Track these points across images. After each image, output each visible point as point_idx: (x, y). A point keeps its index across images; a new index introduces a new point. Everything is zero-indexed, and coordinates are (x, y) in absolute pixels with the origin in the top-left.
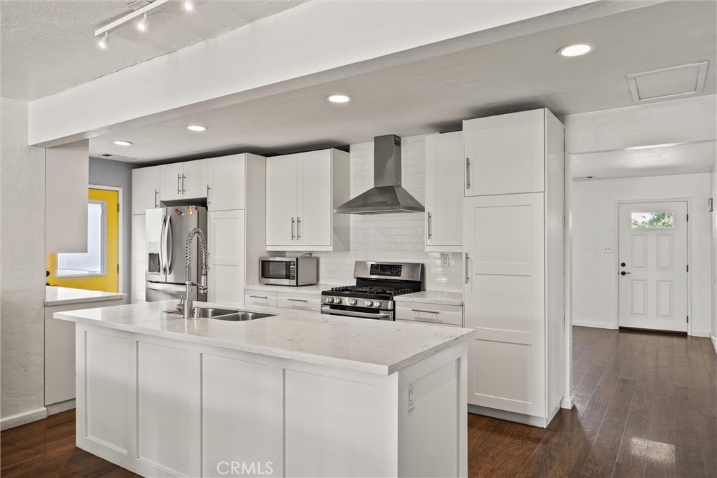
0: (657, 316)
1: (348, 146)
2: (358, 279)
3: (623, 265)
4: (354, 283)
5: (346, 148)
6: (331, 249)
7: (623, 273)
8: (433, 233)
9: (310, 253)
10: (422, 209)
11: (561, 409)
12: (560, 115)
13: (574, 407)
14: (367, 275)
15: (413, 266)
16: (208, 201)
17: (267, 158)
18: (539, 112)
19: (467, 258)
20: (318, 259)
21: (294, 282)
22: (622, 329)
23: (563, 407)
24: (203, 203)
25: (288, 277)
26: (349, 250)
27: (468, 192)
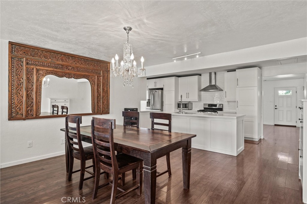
0: (287, 121)
1: (201, 74)
2: (204, 108)
3: (276, 106)
4: (203, 109)
5: (200, 75)
6: (198, 100)
7: (276, 109)
8: (227, 96)
9: (190, 102)
10: (222, 90)
11: (260, 139)
12: (260, 68)
13: (264, 139)
14: (207, 107)
15: (220, 104)
16: (164, 88)
17: (179, 78)
18: (256, 68)
19: (237, 102)
20: (192, 103)
21: (187, 109)
22: (275, 125)
23: (261, 138)
24: (162, 89)
25: (186, 107)
26: (201, 101)
27: (237, 86)
